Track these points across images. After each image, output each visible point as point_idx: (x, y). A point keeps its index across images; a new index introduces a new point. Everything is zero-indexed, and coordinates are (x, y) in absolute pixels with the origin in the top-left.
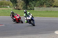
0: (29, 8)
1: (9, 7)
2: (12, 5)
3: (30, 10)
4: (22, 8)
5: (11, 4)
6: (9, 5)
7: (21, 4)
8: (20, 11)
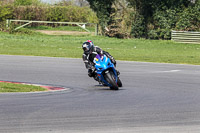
0: (153, 32)
1: (84, 27)
2: (97, 21)
3: (157, 38)
4: (130, 30)
5: (92, 16)
6: (84, 20)
7: (126, 17)
8: (122, 40)
